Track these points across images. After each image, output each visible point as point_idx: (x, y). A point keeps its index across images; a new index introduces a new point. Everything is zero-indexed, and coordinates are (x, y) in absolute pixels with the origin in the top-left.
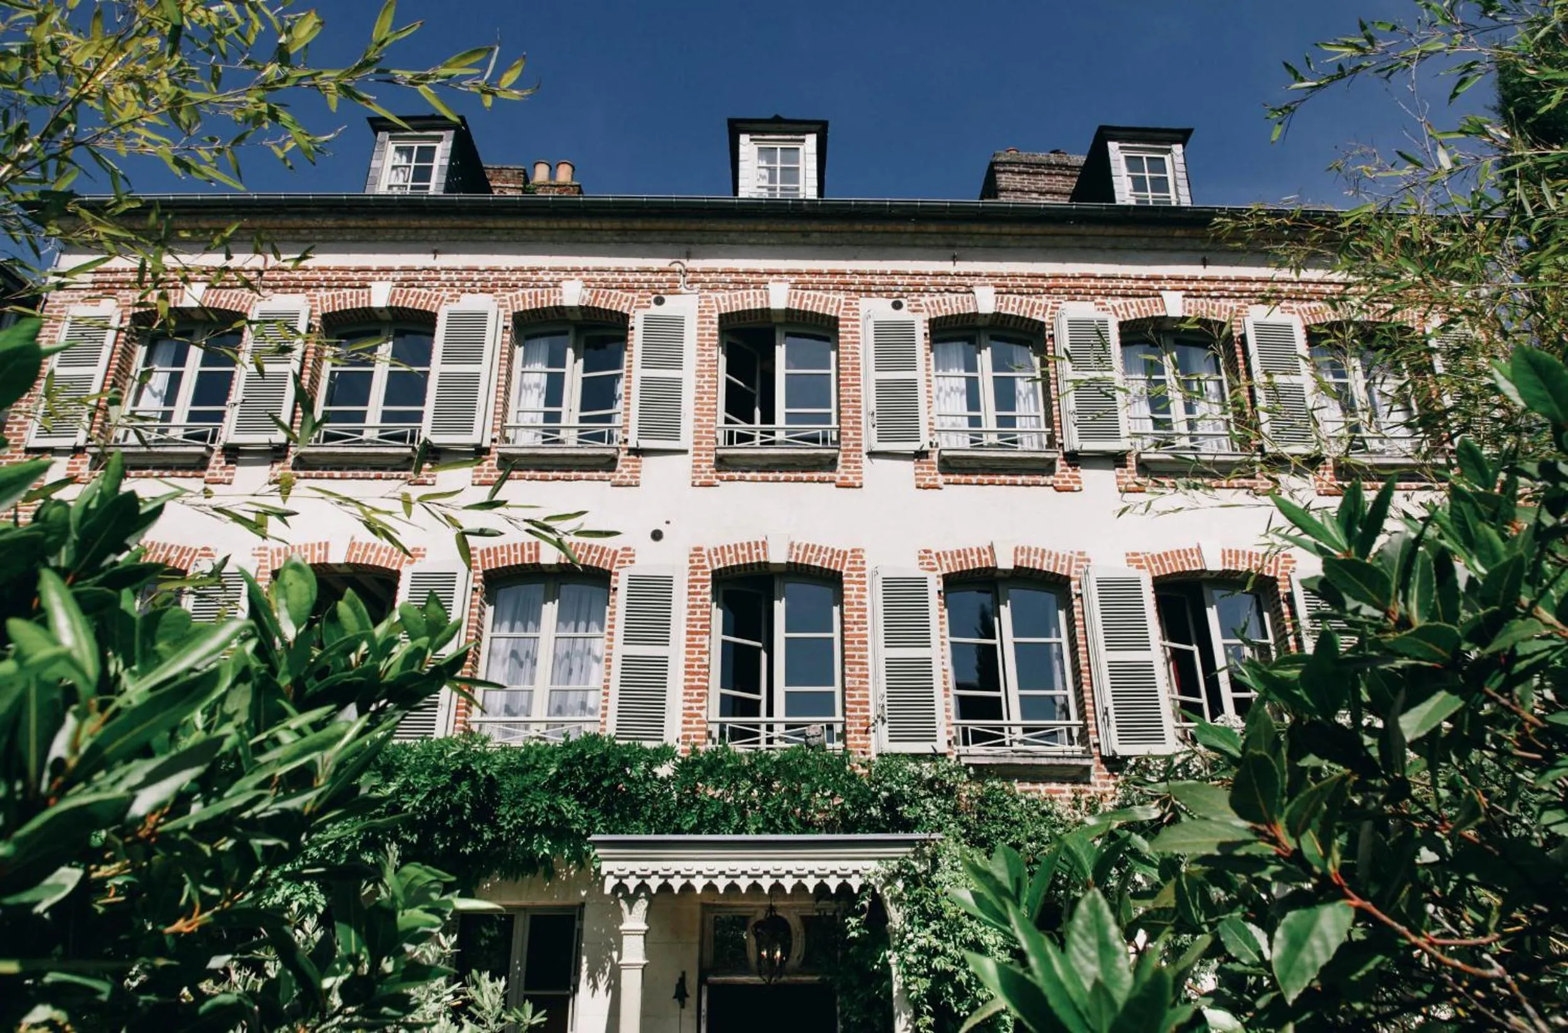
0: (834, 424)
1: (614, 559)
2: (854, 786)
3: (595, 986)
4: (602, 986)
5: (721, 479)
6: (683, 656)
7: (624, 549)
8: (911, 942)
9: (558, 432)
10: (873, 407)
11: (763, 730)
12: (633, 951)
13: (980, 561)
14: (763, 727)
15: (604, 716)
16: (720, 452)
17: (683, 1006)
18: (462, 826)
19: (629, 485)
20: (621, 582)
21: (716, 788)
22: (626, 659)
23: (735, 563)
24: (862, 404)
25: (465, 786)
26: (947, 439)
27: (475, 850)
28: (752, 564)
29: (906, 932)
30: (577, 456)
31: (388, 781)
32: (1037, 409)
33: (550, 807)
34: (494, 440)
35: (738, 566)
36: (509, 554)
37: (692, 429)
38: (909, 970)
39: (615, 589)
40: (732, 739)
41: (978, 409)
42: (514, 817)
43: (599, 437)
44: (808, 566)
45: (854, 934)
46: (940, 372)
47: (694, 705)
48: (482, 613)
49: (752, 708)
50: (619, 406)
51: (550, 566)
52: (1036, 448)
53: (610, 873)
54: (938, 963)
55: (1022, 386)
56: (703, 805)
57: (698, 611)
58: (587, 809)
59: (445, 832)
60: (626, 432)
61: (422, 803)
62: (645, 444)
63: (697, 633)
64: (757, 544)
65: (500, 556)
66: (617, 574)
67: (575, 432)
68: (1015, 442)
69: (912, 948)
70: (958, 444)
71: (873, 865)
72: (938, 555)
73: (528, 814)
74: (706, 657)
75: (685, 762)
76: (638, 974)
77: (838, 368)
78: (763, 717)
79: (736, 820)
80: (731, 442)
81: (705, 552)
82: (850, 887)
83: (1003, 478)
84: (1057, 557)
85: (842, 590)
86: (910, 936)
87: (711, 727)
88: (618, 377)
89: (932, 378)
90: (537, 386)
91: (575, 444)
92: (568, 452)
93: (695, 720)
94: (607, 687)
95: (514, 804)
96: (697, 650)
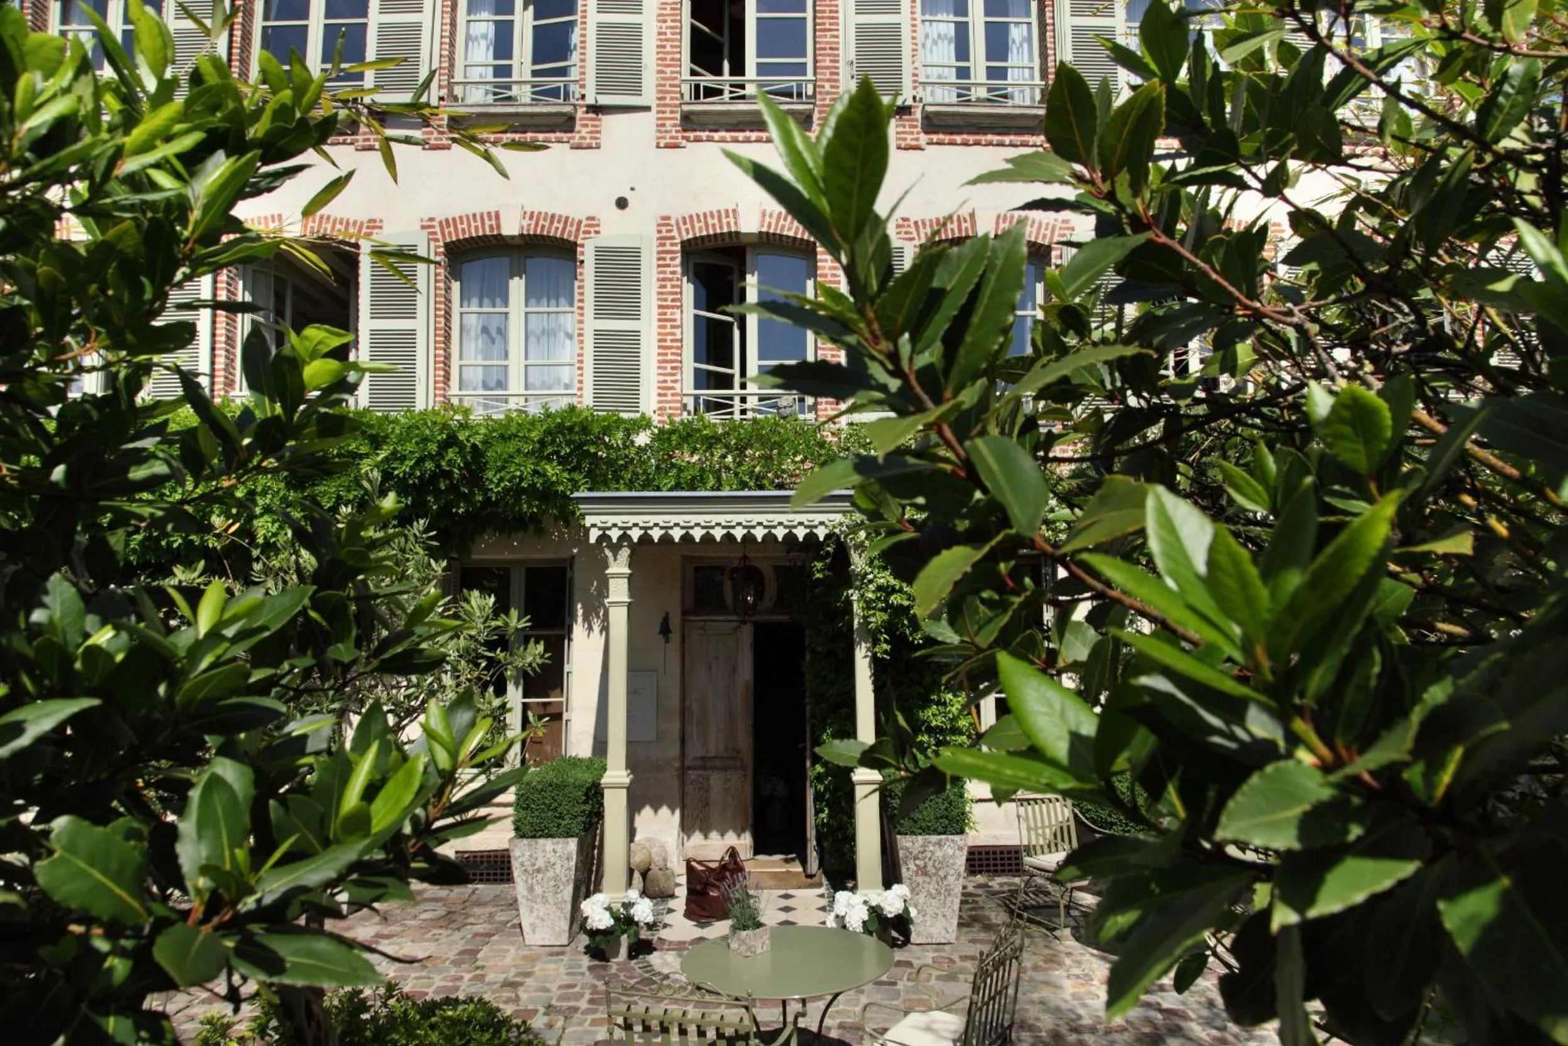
0: (810, 76)
1: (578, 229)
2: (823, 452)
3: (590, 628)
4: (596, 628)
5: (688, 139)
6: (655, 330)
7: (588, 218)
8: (871, 582)
9: (510, 88)
10: (852, 55)
11: (737, 401)
12: (619, 591)
13: (960, 230)
14: (737, 399)
15: (580, 389)
16: (686, 108)
17: (667, 641)
18: (453, 488)
19: (589, 147)
20: (587, 254)
21: (692, 455)
22: (598, 334)
23: (704, 233)
24: (841, 52)
25: (451, 454)
26: (932, 94)
27: (467, 511)
28: (722, 234)
29: (866, 574)
30: (532, 115)
31: (377, 448)
32: (1031, 59)
33: (535, 472)
34: (441, 99)
35: (709, 236)
36: (469, 225)
37: (654, 83)
38: (868, 605)
39: (582, 262)
40: (708, 410)
41: (967, 59)
42: (501, 480)
43: (554, 93)
44: (781, 236)
45: (819, 575)
46: (927, 17)
47: (669, 378)
48: (448, 289)
49: (725, 382)
50: (575, 57)
51: (513, 237)
52: (1028, 103)
53: (594, 525)
54: (895, 599)
55: (1016, 34)
56: (680, 470)
57: (669, 284)
58: (570, 471)
59: (437, 493)
60: (583, 86)
61: (412, 468)
62: (604, 100)
63: (668, 307)
64: (727, 211)
65: (460, 227)
66: (582, 246)
67: (528, 88)
68: (1005, 96)
69: (872, 587)
70: (943, 98)
71: (838, 518)
72: (916, 223)
73: (514, 477)
74: (678, 331)
75: (662, 431)
76: (624, 611)
77: (815, 11)
78: (737, 390)
79: (712, 482)
80: (697, 97)
81: (673, 222)
82: (816, 536)
83: (989, 137)
84: (1040, 224)
85: (816, 261)
86: (871, 576)
87: (685, 400)
88: (572, 24)
89: (918, 22)
90: (485, 36)
91: (528, 101)
92: (521, 110)
93: (669, 392)
94: (581, 362)
95: (500, 470)
96: (669, 324)
